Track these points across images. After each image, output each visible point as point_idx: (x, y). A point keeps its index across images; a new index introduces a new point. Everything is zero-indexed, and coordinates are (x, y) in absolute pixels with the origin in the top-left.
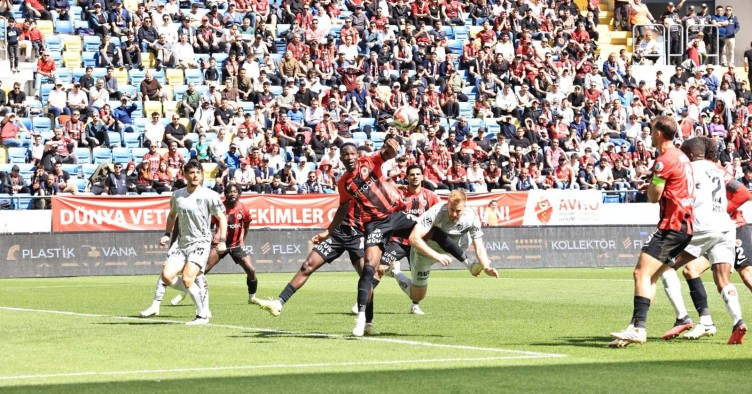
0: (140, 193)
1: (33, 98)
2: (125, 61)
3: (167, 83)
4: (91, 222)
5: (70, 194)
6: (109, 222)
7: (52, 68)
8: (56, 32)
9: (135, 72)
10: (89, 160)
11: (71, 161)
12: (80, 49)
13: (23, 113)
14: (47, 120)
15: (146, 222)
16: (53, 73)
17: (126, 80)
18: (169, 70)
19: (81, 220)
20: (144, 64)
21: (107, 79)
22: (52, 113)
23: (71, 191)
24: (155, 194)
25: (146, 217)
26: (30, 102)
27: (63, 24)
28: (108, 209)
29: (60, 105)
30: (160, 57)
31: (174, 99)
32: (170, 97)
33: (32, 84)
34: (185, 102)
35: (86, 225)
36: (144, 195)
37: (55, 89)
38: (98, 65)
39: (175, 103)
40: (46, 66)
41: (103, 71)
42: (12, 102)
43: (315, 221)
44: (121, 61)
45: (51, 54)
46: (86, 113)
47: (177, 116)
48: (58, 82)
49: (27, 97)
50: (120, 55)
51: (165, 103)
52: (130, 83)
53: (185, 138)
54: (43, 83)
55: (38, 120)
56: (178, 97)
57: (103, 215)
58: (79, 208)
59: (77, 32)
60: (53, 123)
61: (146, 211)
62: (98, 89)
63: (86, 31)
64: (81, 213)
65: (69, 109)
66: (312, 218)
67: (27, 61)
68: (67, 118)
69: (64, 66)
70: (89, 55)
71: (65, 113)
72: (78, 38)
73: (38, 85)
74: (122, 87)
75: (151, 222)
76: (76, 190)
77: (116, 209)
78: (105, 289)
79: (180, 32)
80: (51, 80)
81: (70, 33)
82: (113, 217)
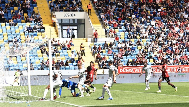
0: (137, 65)
1: (114, 45)
2: (134, 38)
3: (142, 42)
4: (126, 72)
5: (122, 66)
6: (130, 72)
7: (118, 39)
8: (119, 32)
9: (136, 39)
10: (126, 58)
11: (122, 59)
12: (124, 35)
13: (112, 48)
14: (117, 50)
15: (138, 71)
16: (118, 40)
17: (134, 41)
18: (143, 39)
19: (124, 71)
20: (138, 38)
21: (130, 41)
22: (118, 48)
23: (122, 65)
24: (140, 66)
25: (138, 70)
26: (114, 46)
27: (120, 30)
28: (130, 69)
29: (120, 47)
30: (141, 36)
31: (144, 45)
32: (143, 45)
33: (114, 42)
34: (146, 46)
35: (125, 72)
36: (138, 66)
37: (118, 43)
38: (127, 38)
39: (144, 46)
40: (117, 39)
41: (129, 40)
42: (110, 46)
43: (174, 71)
44: (133, 37)
45: (118, 36)
46: (125, 48)
47: (145, 49)
48: (119, 42)
49: (113, 45)
50: (132, 36)
51: (142, 46)
52: (134, 42)
53: (146, 53)
54: (116, 42)
55: (115, 50)
56: (145, 45)
57: (129, 70)
58: (124, 69)
59: (123, 31)
60: (118, 51)
61: (138, 69)
62: (128, 43)
63: (125, 31)
64: (124, 70)
65: (122, 48)
66: (173, 71)
67: (113, 38)
68: (121, 50)
69: (121, 38)
70: (126, 36)
71: (121, 48)
72: (124, 33)
73: (115, 43)
74: (133, 43)
75: (139, 72)
76: (123, 65)
77: (131, 69)
78: (129, 86)
79: (145, 31)
80: (118, 42)
81: (122, 32)
82: (131, 71)
